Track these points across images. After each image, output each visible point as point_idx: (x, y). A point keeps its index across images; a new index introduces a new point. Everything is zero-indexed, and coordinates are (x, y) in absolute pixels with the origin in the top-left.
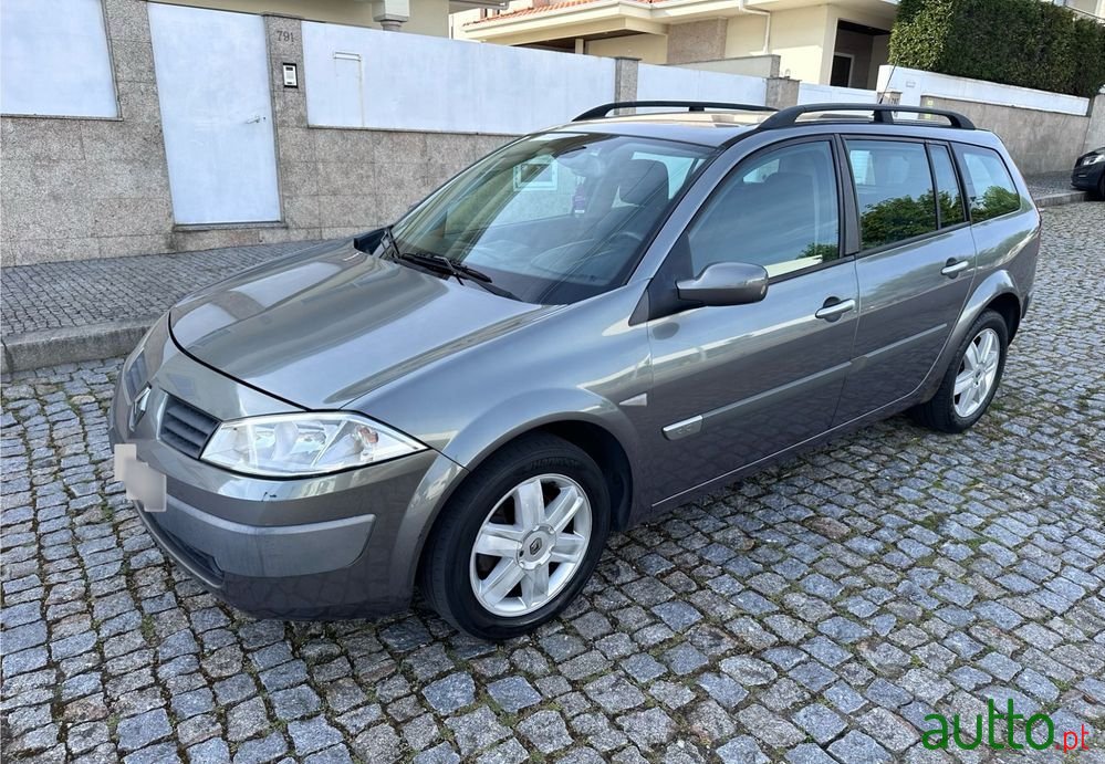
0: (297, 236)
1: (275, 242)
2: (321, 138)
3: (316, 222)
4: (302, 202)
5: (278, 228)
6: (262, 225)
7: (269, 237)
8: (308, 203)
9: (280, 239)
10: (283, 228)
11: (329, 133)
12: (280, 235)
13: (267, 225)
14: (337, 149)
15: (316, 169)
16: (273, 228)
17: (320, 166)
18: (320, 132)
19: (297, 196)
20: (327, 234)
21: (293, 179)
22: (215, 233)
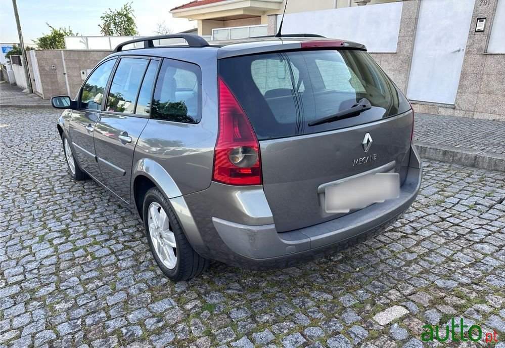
0: (458, 114)
1: (446, 115)
2: (490, 60)
3: (472, 108)
4: (467, 96)
5: (449, 108)
6: (441, 105)
7: (443, 112)
8: (471, 97)
9: (449, 114)
10: (452, 108)
11: (497, 57)
12: (450, 112)
13: (443, 106)
14: (499, 66)
15: (482, 78)
16: (447, 107)
17: (485, 77)
18: (490, 56)
19: (465, 92)
20: (477, 116)
21: (466, 83)
22: (419, 106)
